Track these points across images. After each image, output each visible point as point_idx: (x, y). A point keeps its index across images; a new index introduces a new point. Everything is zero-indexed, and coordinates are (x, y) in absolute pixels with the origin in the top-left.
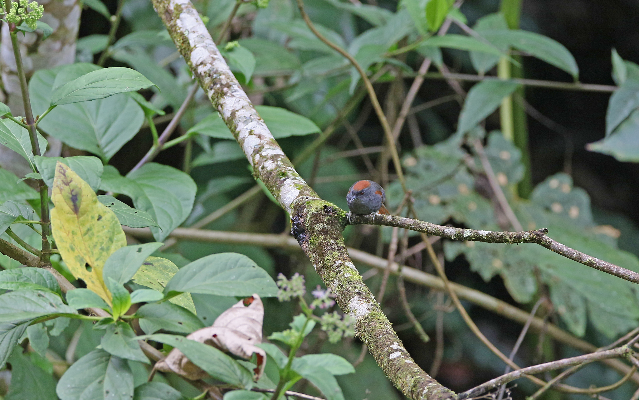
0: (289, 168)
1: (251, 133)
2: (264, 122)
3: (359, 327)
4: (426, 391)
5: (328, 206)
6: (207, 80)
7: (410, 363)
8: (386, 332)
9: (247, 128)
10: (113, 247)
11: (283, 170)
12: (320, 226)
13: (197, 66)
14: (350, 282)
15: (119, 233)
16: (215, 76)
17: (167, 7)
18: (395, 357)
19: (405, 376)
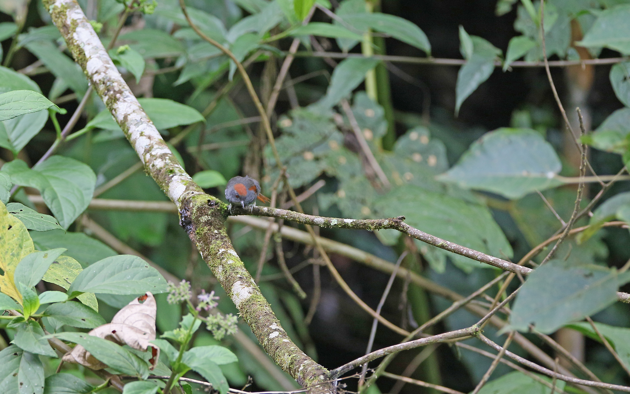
0: (176, 165)
1: (141, 134)
2: (153, 124)
3: (241, 308)
4: (301, 368)
5: (211, 200)
6: (102, 87)
7: (287, 342)
8: (266, 314)
9: (138, 130)
10: (22, 252)
11: (170, 167)
12: (204, 219)
13: (93, 74)
14: (233, 268)
15: (29, 239)
16: (108, 83)
17: (65, 22)
18: (274, 336)
19: (283, 354)
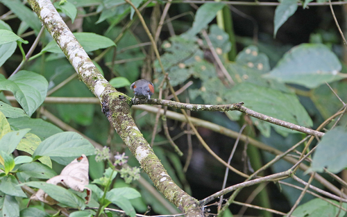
0: (99, 74)
1: (76, 55)
2: (83, 49)
3: (142, 163)
4: (181, 200)
5: (121, 95)
6: (50, 26)
7: (172, 184)
8: (158, 166)
9: (74, 53)
10: (3, 132)
11: (95, 76)
12: (117, 107)
13: (44, 18)
14: (136, 138)
15: (6, 124)
16: (54, 24)
18: (163, 180)
19: (169, 192)
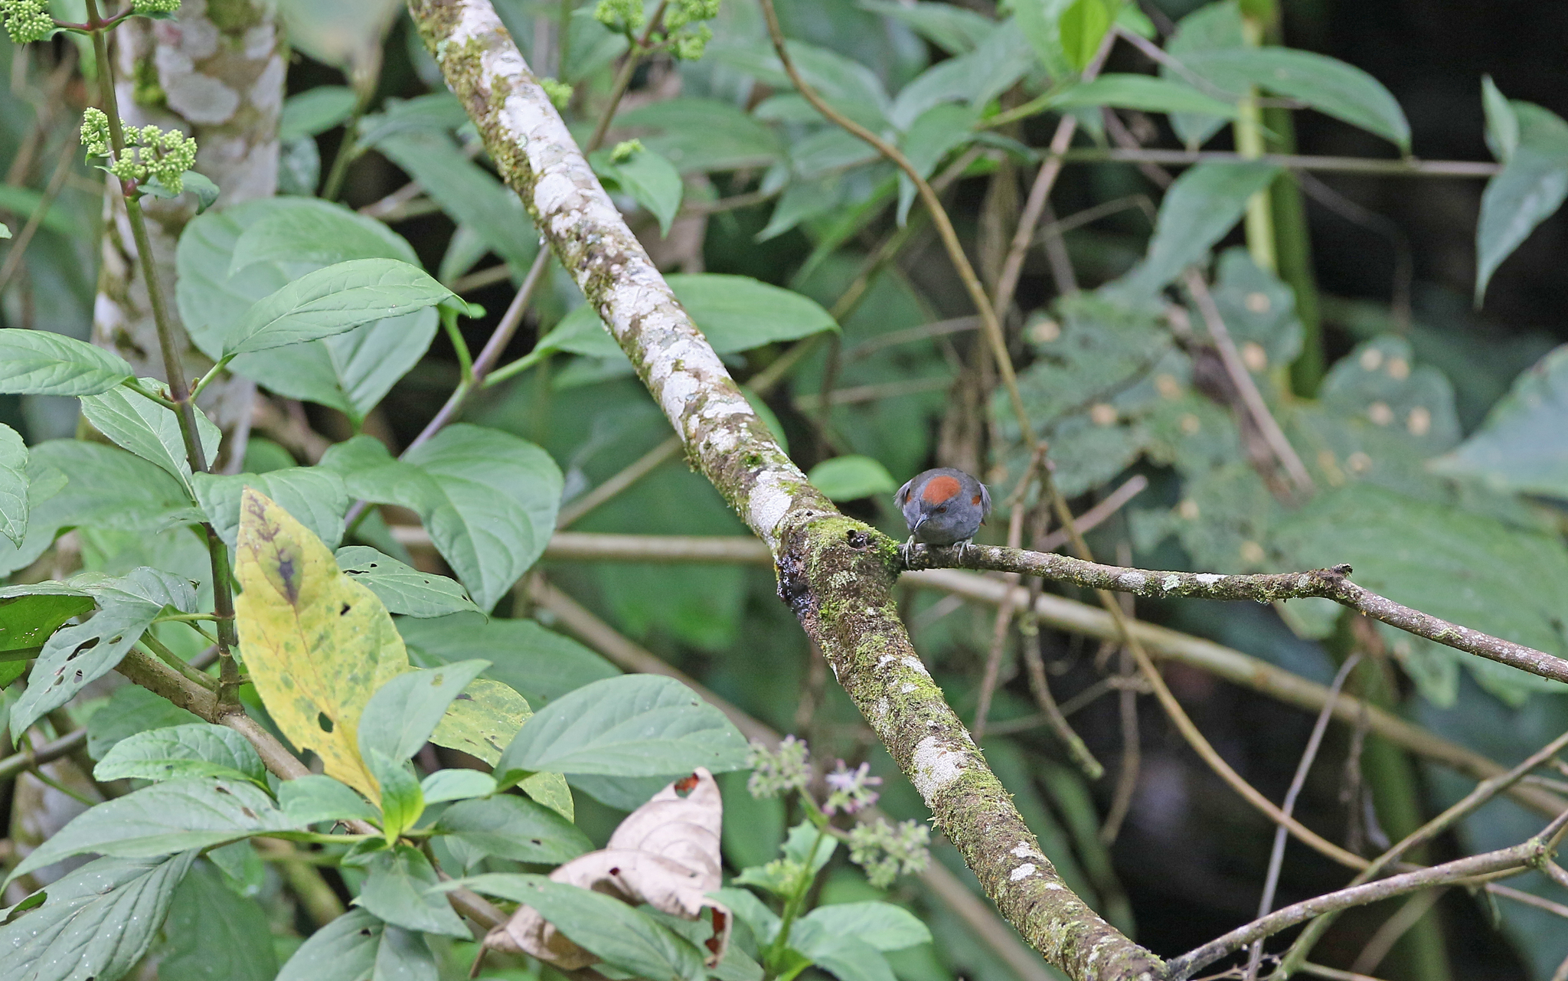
0: (767, 445)
1: (677, 367)
2: (705, 340)
3: (938, 806)
4: (1094, 956)
5: (857, 531)
6: (574, 248)
7: (1057, 891)
8: (1000, 818)
9: (667, 356)
10: (378, 673)
11: (752, 449)
12: (840, 578)
13: (550, 216)
14: (915, 704)
15: (392, 639)
16: (590, 238)
17: (477, 82)
18: (1023, 876)
19: (1047, 922)
